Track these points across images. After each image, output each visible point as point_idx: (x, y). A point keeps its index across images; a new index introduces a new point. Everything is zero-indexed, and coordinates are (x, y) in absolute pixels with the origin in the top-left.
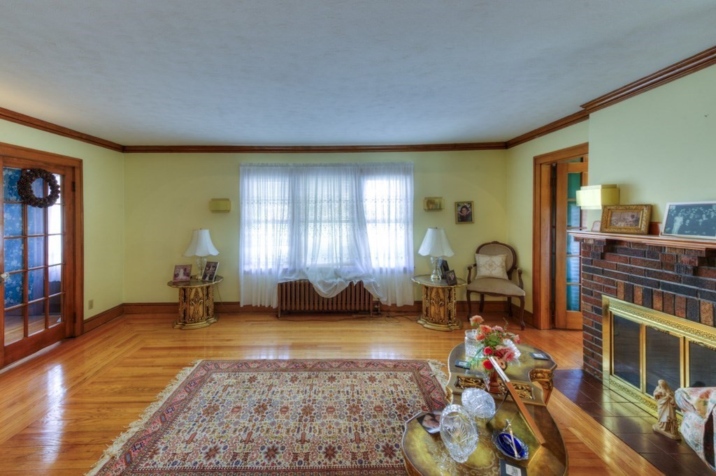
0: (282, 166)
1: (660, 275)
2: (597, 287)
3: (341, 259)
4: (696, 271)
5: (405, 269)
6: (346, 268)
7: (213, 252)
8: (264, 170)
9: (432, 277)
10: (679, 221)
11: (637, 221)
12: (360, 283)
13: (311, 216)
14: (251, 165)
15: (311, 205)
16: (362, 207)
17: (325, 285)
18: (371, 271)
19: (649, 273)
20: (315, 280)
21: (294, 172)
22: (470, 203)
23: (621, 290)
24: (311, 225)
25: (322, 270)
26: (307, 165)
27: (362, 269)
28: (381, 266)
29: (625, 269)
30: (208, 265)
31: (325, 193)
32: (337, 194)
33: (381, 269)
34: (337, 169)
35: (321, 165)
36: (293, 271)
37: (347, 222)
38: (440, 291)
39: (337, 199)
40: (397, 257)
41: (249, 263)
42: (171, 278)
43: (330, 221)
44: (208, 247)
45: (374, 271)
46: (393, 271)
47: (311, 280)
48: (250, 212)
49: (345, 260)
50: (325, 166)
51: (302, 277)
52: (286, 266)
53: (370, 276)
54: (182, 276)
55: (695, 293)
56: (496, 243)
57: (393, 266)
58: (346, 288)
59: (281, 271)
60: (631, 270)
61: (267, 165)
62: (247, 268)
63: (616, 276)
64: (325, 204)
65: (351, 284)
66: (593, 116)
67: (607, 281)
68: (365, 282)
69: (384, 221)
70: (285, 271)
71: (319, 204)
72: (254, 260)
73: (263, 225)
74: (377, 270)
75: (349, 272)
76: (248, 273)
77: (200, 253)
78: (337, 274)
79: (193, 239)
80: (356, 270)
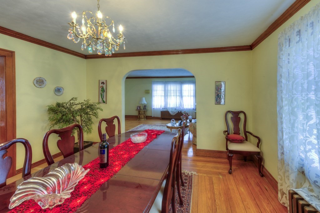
0: (162, 81)
3: (176, 105)
5: (193, 109)
6: (178, 108)
7: (146, 103)
8: (158, 83)
12: (181, 112)
13: (169, 95)
14: (155, 81)
15: (169, 92)
16: (182, 92)
17: (172, 112)
18: (184, 109)
20: (170, 111)
21: (165, 83)
24: (169, 97)
25: (172, 108)
26: (168, 81)
27: (182, 108)
28: (187, 108)
30: (145, 106)
31: (173, 89)
32: (175, 89)
33: (187, 109)
34: (175, 82)
36: (165, 109)
37: (178, 96)
39: (175, 90)
40: (191, 106)
41: (154, 106)
42: (136, 109)
43: (174, 96)
44: (144, 102)
45: (185, 109)
46: (190, 109)
47: (169, 111)
48: (155, 93)
49: (178, 106)
50: (173, 81)
51: (167, 110)
52: (163, 107)
53: (183, 110)
54: (139, 108)
57: (190, 108)
58: (177, 113)
59: (161, 108)
62: (154, 107)
64: (173, 91)
65: (179, 112)
68: (182, 111)
69: (187, 96)
70: (163, 108)
71: (171, 91)
72: (155, 105)
73: (157, 97)
74: (186, 109)
75: (179, 109)
76: (154, 109)
77: (142, 103)
78: (175, 109)
79: (141, 100)
80: (180, 109)
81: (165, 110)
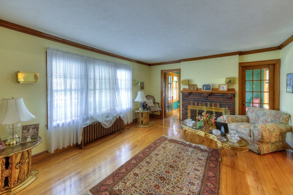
0: (80, 56)
1: (200, 99)
2: (186, 104)
4: (207, 97)
5: (130, 108)
9: (140, 109)
10: (205, 88)
11: (194, 88)
19: (198, 99)
21: (87, 61)
22: (143, 83)
23: (192, 103)
24: (97, 92)
25: (103, 115)
27: (118, 110)
29: (193, 98)
31: (103, 74)
34: (107, 63)
35: (100, 60)
38: (147, 114)
43: (106, 89)
55: (206, 101)
56: (149, 96)
58: (115, 121)
60: (194, 99)
61: (70, 53)
63: (191, 100)
65: (117, 118)
66: (182, 63)
67: (188, 102)
68: (121, 116)
69: (124, 89)
81: (89, 122)
